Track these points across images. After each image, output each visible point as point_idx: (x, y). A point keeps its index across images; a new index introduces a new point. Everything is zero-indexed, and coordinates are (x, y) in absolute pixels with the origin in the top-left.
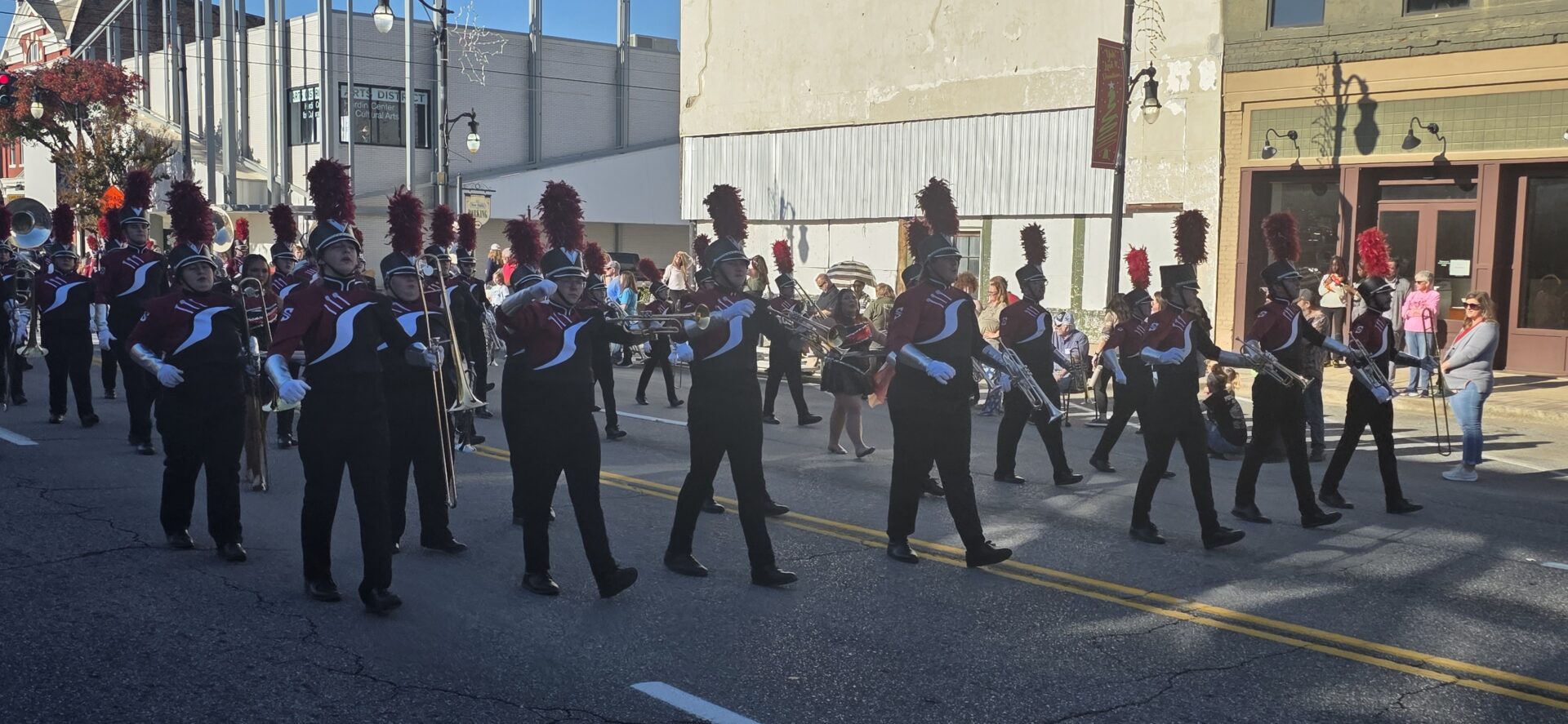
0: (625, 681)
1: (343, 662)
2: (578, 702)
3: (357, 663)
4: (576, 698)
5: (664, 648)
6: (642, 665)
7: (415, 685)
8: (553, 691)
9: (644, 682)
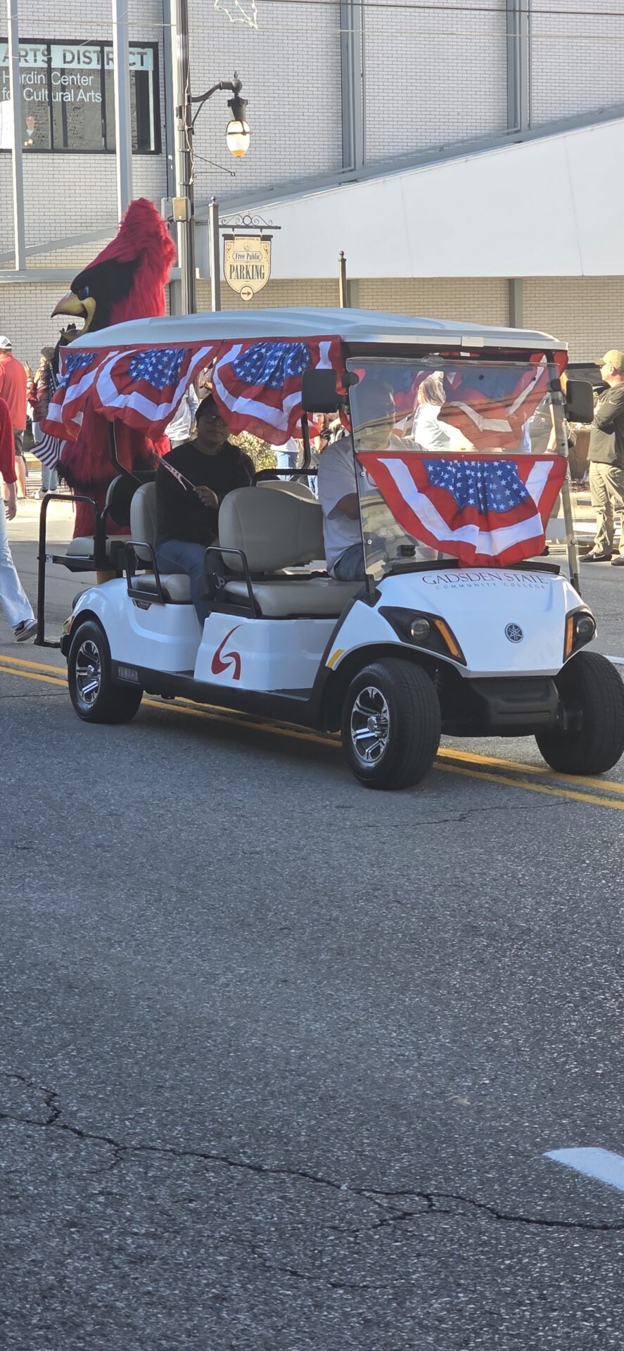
0: (535, 1145)
1: (24, 1102)
2: (447, 1180)
3: (48, 1104)
4: (443, 1173)
5: (607, 1087)
6: (565, 1116)
7: (151, 1144)
8: (398, 1161)
9: (568, 1147)
